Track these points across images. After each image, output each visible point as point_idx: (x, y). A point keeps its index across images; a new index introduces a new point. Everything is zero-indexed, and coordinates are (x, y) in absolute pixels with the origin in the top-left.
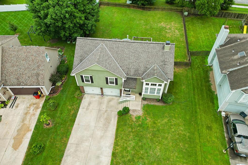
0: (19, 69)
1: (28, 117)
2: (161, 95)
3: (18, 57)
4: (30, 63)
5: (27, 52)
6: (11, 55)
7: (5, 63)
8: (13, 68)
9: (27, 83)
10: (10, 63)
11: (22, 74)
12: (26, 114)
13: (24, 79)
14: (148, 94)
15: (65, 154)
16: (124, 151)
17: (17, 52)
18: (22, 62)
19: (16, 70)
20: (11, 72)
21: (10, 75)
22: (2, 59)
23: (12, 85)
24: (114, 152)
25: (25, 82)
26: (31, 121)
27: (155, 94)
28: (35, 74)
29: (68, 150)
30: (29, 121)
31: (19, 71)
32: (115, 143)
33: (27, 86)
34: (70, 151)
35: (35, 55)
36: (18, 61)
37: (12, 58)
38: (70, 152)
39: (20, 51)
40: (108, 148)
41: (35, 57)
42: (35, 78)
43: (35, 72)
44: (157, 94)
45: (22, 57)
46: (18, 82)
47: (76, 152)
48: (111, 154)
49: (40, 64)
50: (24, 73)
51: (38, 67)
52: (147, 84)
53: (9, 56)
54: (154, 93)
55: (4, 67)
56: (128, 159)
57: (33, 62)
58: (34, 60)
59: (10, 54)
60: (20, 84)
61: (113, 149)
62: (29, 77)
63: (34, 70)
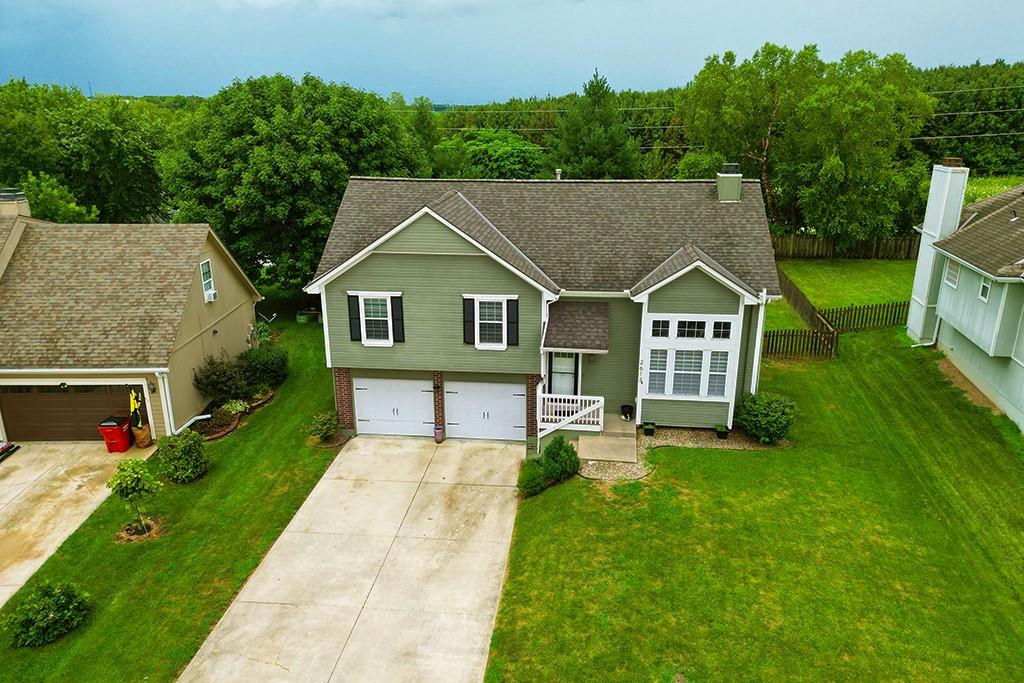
0: (72, 303)
1: (45, 508)
2: (730, 396)
3: (84, 258)
4: (129, 280)
5: (128, 242)
6: (57, 252)
7: (18, 281)
8: (45, 297)
9: (92, 355)
10: (41, 278)
11: (80, 321)
12: (38, 499)
13: (82, 341)
14: (669, 394)
15: (207, 647)
16: (568, 621)
17: (86, 242)
18: (93, 275)
19: (55, 305)
20: (30, 312)
21: (21, 324)
22: (10, 264)
23: (14, 363)
24: (507, 629)
25: (81, 353)
26: (52, 522)
27: (704, 396)
28: (137, 321)
29: (230, 629)
30: (46, 522)
31: (71, 308)
32: (507, 594)
33: (85, 366)
34: (235, 634)
35: (158, 250)
36: (76, 274)
37: (55, 264)
38: (241, 637)
39: (98, 239)
40: (465, 616)
41: (157, 258)
42: (134, 336)
43: (141, 312)
44: (711, 391)
45: (102, 257)
46: (48, 350)
47: (272, 637)
48: (484, 642)
49: (169, 284)
50: (88, 317)
51: (161, 293)
52: (660, 329)
53: (43, 258)
54: (696, 391)
55: (8, 294)
56: (591, 656)
57: (142, 276)
58: (151, 269)
59: (53, 250)
60: (57, 359)
61: (500, 621)
62: (106, 333)
63: (139, 303)
